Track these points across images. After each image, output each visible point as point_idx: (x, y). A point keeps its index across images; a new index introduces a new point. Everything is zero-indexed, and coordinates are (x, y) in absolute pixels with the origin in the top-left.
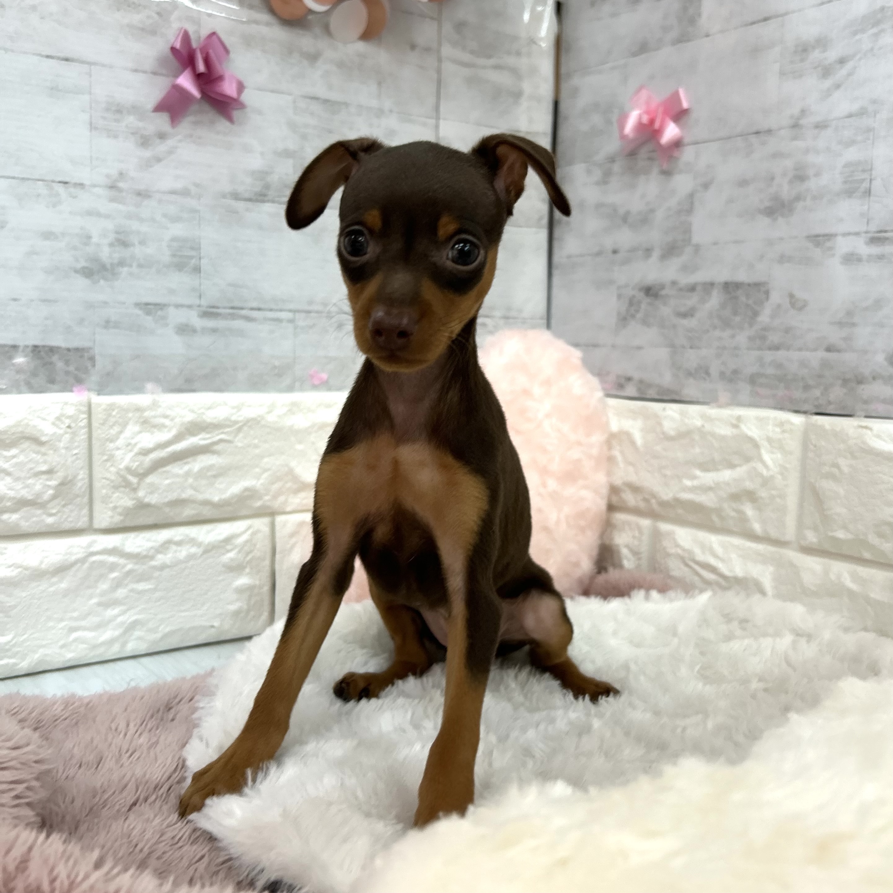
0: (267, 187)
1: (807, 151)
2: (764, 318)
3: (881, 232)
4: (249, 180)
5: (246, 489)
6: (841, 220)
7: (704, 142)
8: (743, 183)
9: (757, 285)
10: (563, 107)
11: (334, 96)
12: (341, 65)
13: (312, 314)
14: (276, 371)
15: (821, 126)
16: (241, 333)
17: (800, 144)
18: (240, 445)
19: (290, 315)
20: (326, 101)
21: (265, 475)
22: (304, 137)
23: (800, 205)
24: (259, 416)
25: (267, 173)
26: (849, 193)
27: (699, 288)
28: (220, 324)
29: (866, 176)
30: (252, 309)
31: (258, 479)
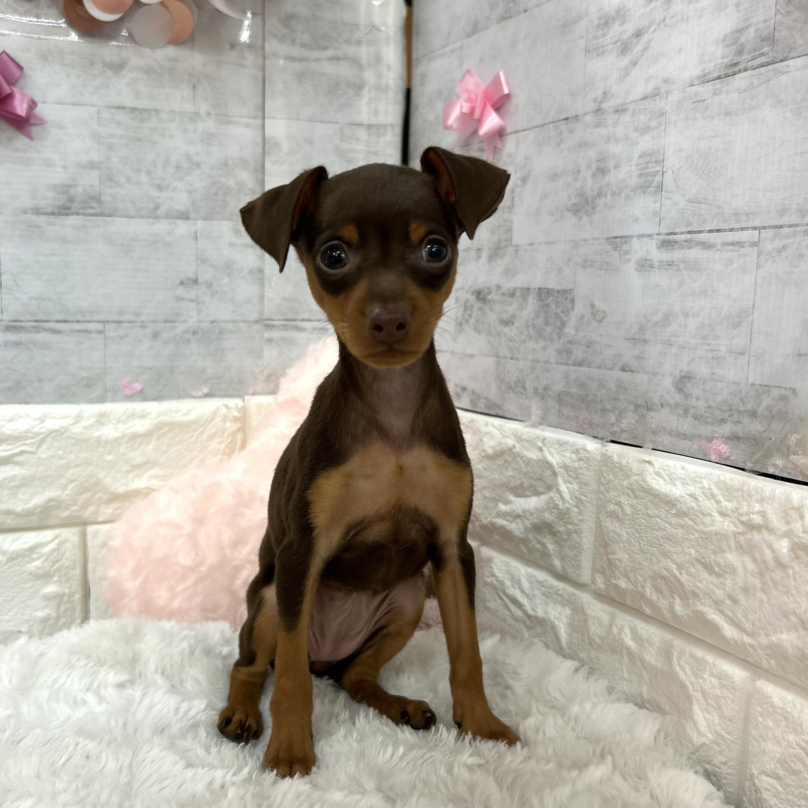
0: (71, 200)
1: (608, 140)
2: (569, 330)
3: (671, 234)
4: (51, 195)
5: (50, 500)
6: (636, 220)
7: (523, 130)
8: (554, 177)
9: (564, 292)
10: (414, 95)
11: (142, 104)
12: (148, 72)
13: (125, 325)
14: (85, 382)
15: (619, 111)
16: (46, 346)
17: (602, 131)
18: (43, 456)
19: (100, 326)
20: (133, 109)
21: (71, 486)
22: (110, 147)
23: (602, 201)
24: (63, 428)
25: (70, 186)
26: (643, 188)
27: (518, 293)
28: (23, 337)
29: (659, 168)
30: (58, 321)
31: (65, 489)
